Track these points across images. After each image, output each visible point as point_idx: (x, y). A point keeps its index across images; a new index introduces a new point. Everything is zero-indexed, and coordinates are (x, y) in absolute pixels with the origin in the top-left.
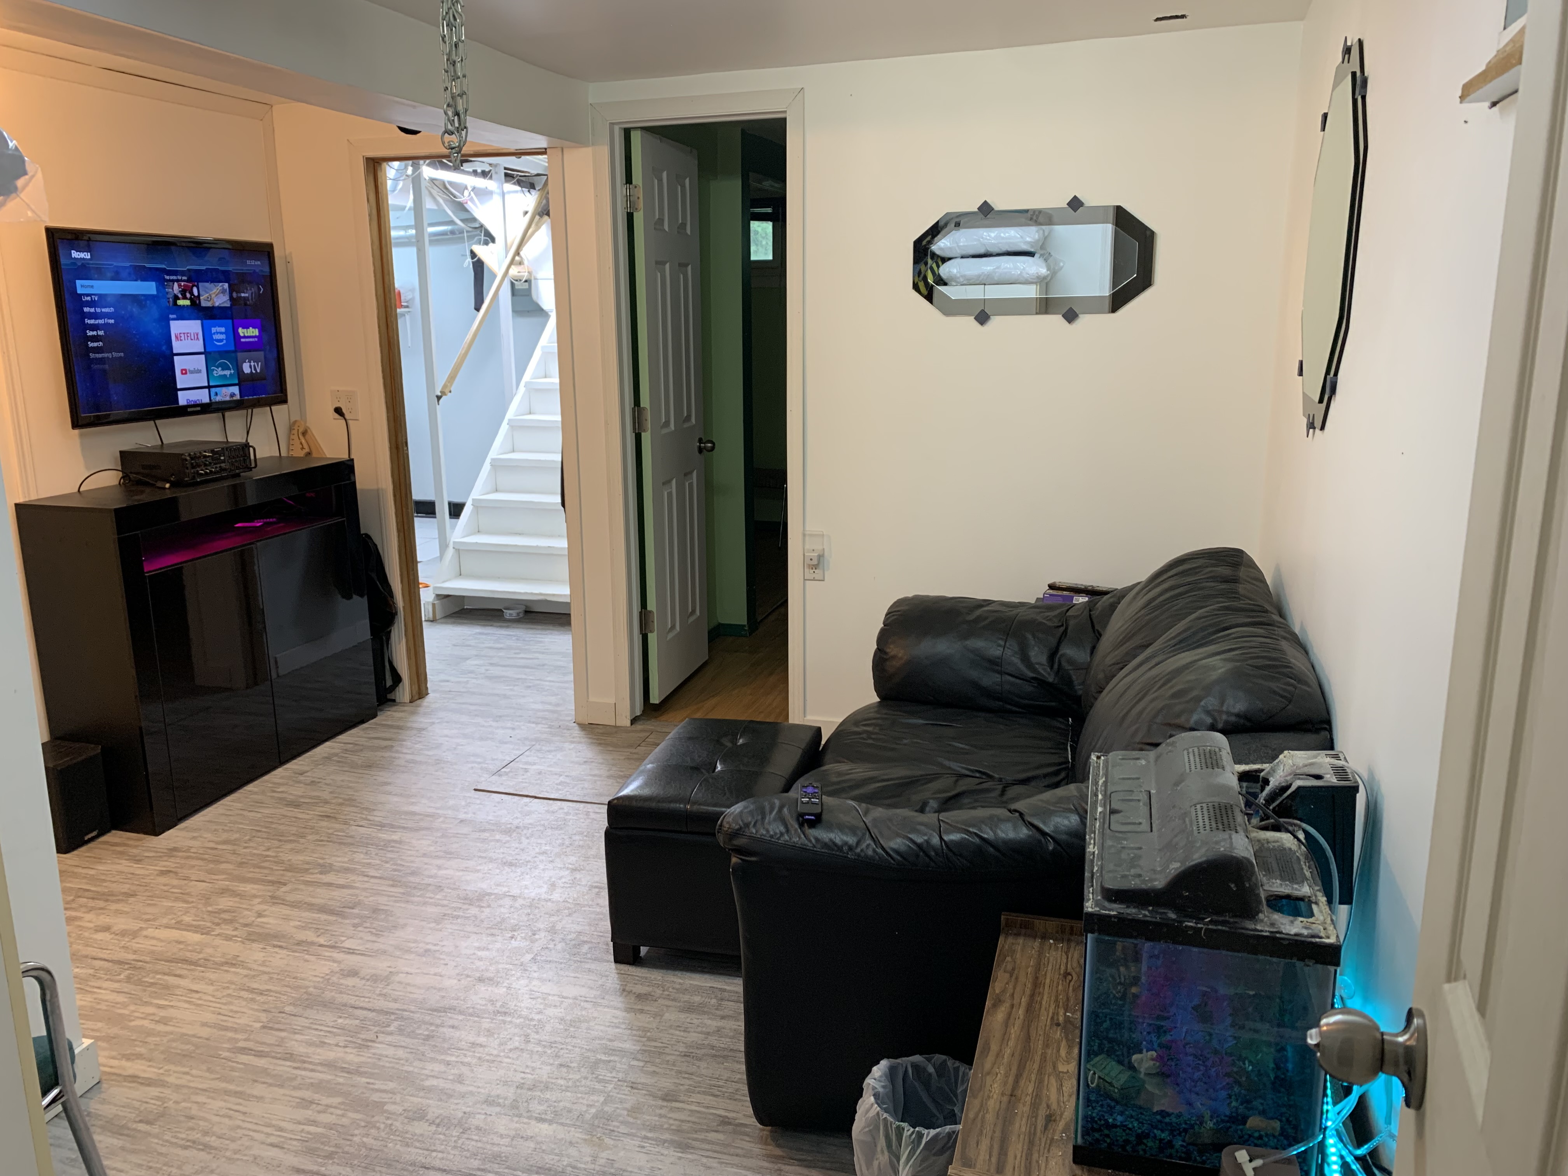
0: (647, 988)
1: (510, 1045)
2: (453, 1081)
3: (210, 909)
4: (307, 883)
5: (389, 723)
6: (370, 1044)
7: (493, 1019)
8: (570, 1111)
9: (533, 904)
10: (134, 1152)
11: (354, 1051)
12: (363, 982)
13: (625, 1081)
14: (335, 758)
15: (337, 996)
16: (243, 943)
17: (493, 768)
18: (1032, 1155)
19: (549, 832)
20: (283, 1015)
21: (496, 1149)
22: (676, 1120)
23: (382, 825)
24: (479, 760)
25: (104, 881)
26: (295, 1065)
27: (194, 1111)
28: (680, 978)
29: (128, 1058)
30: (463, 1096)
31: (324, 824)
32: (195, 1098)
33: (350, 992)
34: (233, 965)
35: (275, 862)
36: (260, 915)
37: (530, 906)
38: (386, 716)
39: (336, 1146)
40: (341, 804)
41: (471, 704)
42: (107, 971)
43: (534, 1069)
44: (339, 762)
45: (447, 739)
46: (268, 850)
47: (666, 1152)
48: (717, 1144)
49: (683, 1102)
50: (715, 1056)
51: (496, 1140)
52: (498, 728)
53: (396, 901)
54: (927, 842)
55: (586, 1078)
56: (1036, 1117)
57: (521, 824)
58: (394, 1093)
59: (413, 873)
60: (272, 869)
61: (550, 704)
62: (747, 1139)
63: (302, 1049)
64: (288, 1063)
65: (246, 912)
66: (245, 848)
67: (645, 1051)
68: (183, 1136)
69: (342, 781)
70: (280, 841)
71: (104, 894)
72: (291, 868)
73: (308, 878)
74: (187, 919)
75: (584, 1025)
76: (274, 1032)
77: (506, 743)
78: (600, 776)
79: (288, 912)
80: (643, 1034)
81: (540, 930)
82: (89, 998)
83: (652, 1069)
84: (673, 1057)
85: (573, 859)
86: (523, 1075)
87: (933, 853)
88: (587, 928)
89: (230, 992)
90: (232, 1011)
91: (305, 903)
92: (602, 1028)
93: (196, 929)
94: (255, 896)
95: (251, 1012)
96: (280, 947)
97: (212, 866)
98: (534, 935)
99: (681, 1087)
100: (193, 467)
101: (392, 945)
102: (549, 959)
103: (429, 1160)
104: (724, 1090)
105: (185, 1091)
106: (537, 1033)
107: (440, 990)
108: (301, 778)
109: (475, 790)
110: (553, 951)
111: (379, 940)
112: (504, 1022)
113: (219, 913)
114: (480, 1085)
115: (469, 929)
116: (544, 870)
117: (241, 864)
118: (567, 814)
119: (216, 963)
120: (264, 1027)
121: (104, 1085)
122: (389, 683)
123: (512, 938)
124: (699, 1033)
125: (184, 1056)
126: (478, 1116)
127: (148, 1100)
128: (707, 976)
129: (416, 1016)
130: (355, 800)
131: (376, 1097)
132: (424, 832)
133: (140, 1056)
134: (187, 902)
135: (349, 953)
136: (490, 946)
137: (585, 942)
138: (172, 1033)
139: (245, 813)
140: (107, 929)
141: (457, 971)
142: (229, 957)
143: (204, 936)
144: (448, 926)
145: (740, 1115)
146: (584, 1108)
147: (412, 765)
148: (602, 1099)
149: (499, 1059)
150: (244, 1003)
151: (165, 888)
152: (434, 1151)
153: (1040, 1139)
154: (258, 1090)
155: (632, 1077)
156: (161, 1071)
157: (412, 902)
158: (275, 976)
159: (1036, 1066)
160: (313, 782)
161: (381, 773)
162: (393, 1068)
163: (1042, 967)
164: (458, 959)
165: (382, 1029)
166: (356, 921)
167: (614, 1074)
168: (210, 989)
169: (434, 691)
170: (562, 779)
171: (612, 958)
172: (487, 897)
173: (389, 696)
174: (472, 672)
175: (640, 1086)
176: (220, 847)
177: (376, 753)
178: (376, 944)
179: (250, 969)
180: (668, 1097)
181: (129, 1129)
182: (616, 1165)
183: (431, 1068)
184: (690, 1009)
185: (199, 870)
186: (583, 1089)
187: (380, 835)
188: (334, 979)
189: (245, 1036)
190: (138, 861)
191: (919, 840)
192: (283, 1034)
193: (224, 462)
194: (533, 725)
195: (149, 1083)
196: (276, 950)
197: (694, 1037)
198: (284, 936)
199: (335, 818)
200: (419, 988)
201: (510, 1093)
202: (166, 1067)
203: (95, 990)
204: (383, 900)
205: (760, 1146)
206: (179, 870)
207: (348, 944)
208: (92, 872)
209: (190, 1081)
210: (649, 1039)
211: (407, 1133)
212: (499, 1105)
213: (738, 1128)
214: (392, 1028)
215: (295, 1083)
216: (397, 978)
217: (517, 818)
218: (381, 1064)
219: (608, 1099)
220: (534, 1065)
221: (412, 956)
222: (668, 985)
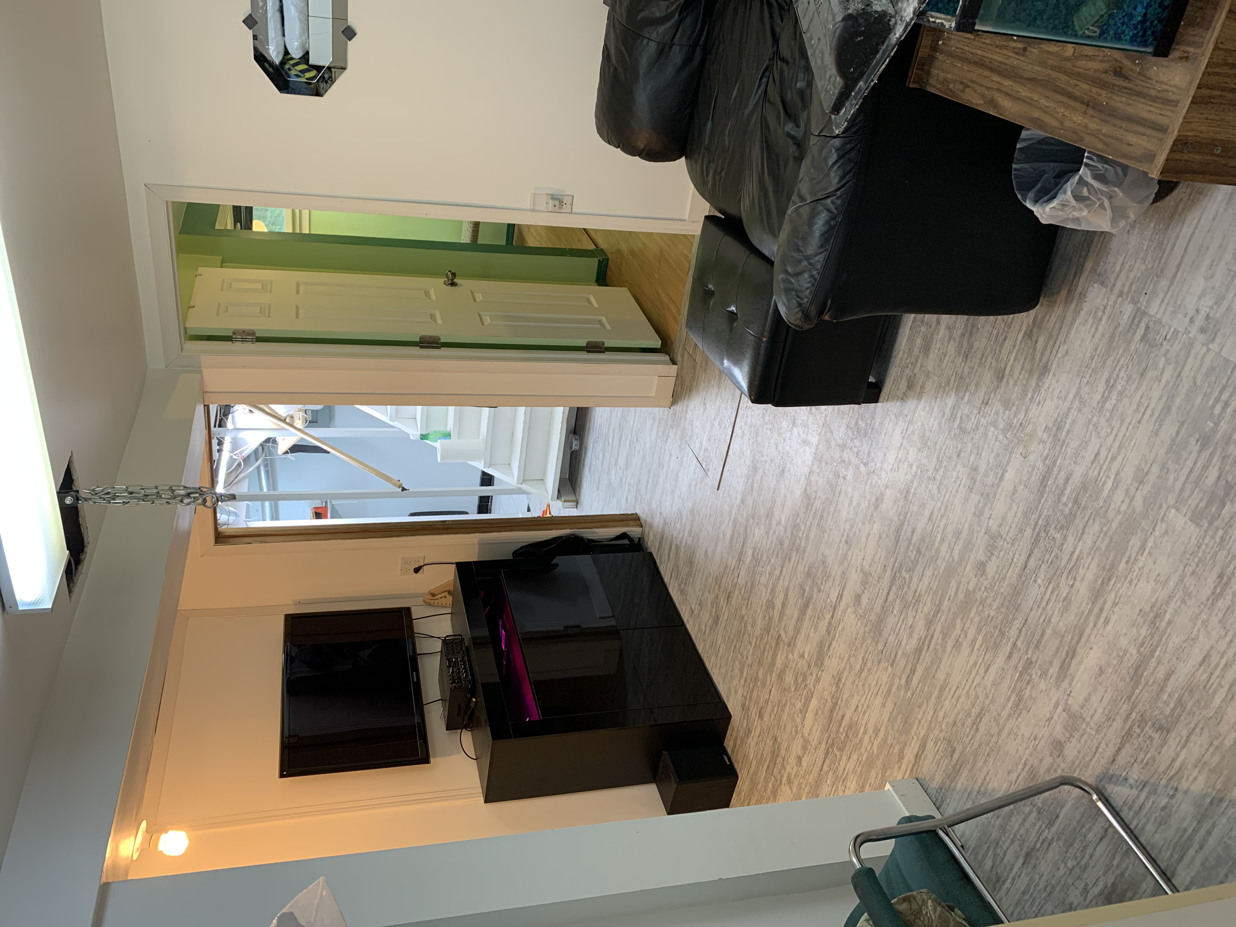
0: (903, 380)
1: (935, 491)
2: (957, 538)
3: (793, 689)
4: (780, 620)
5: (657, 544)
6: (917, 594)
7: (911, 502)
8: (998, 455)
9: (818, 459)
10: (974, 763)
11: (921, 605)
12: (866, 591)
13: (980, 409)
14: (682, 587)
15: (874, 612)
16: (822, 671)
17: (702, 474)
18: (1151, 96)
19: (760, 438)
20: (884, 651)
21: (1019, 514)
22: (1020, 373)
23: (740, 560)
24: (694, 483)
25: (762, 755)
26: (926, 648)
27: (951, 720)
28: (899, 353)
29: (901, 757)
30: (971, 531)
31: (734, 602)
32: (940, 719)
33: (873, 602)
34: (840, 680)
35: (761, 639)
36: (802, 656)
37: (820, 461)
38: (652, 545)
39: (995, 628)
40: (719, 586)
41: (648, 482)
42: (832, 762)
43: (957, 478)
44: (685, 584)
45: (674, 505)
46: (751, 643)
47: (1047, 385)
48: (1047, 343)
49: (1006, 365)
50: (971, 334)
51: (1011, 514)
52: (669, 466)
53: (803, 559)
54: (837, 150)
55: (972, 439)
56: (1114, 85)
57: (751, 459)
58: (960, 583)
59: (781, 543)
60: (766, 643)
61: (652, 425)
62: (1047, 318)
63: (914, 642)
64: (924, 653)
65: (799, 666)
66: (747, 658)
67: (956, 391)
68: (968, 730)
69: (701, 584)
70: (744, 634)
71: (772, 756)
72: (767, 629)
73: (776, 619)
74: (799, 705)
75: (927, 434)
76: (897, 660)
77: (682, 462)
78: (717, 394)
79: (802, 637)
80: (942, 389)
81: (841, 457)
82: (851, 777)
83: (972, 387)
84: (966, 367)
85: (784, 424)
86: (962, 486)
87: (848, 146)
88: (844, 420)
89: (860, 684)
90: (876, 685)
91: (797, 623)
92: (932, 420)
93: (808, 701)
94: (787, 657)
95: (879, 673)
96: (830, 646)
97: (759, 683)
98: (844, 461)
99: (993, 365)
100: (461, 681)
101: (838, 567)
102: (866, 452)
103: (1019, 565)
104: (1001, 331)
105: (933, 725)
106: (928, 470)
107: (880, 538)
108: (696, 612)
109: (718, 489)
110: (861, 449)
111: (833, 575)
112: (914, 494)
113: (797, 683)
114: (964, 520)
115: (832, 509)
116: (790, 447)
117: (760, 663)
118: (746, 423)
119: (836, 691)
120: (892, 665)
121: (920, 776)
122: (626, 542)
123: (844, 478)
124: (948, 345)
125: (906, 722)
126: (990, 524)
127: (936, 750)
128: (900, 332)
129: (899, 558)
130: (717, 577)
131: (961, 596)
132: (748, 531)
133: (901, 751)
134: (786, 703)
135: (841, 598)
136: (850, 495)
137: (856, 423)
138: (887, 728)
139: (720, 655)
140: (799, 759)
141: (867, 522)
142: (833, 681)
143: (814, 696)
144: (829, 523)
145: (1026, 321)
146: (998, 443)
147: (693, 533)
148: (992, 429)
149: (945, 502)
150: (871, 676)
151: (773, 716)
152: (1012, 560)
153: (1137, 85)
154: (941, 675)
155: (978, 403)
156: (915, 738)
157: (805, 547)
158: (853, 652)
159: (1063, 77)
160: (699, 604)
161: (698, 555)
162: (939, 580)
163: (964, 55)
164: (857, 521)
165: (907, 583)
166: (815, 590)
167: (973, 417)
168: (856, 698)
169: (635, 509)
170: (716, 424)
171: (872, 405)
172: (808, 492)
173: (636, 541)
174: (621, 480)
175: (987, 397)
176: (745, 675)
177: (681, 557)
178: (836, 578)
179: (845, 668)
180: (1000, 376)
181: (956, 765)
182: (1050, 426)
183: (944, 553)
184: (926, 349)
185: (762, 692)
186: (981, 442)
187: (747, 563)
188: (861, 612)
189: (897, 679)
190: (750, 731)
191: (835, 157)
192: (900, 653)
193: (456, 659)
194: (669, 440)
195: (923, 746)
196: (831, 649)
197: (951, 348)
198: (821, 642)
199: (730, 593)
200: (876, 552)
201: (975, 497)
202: (913, 735)
203: (846, 772)
204: (800, 568)
205: (1056, 308)
206: (760, 705)
207: (834, 597)
208: (754, 762)
209: (926, 721)
210: (948, 384)
211: (994, 577)
212: (983, 508)
213: (1037, 324)
214: (907, 576)
215: (940, 651)
216: (867, 567)
217: (745, 461)
218: (935, 588)
219: (994, 424)
220: (954, 477)
221: (850, 553)
222: (903, 363)
